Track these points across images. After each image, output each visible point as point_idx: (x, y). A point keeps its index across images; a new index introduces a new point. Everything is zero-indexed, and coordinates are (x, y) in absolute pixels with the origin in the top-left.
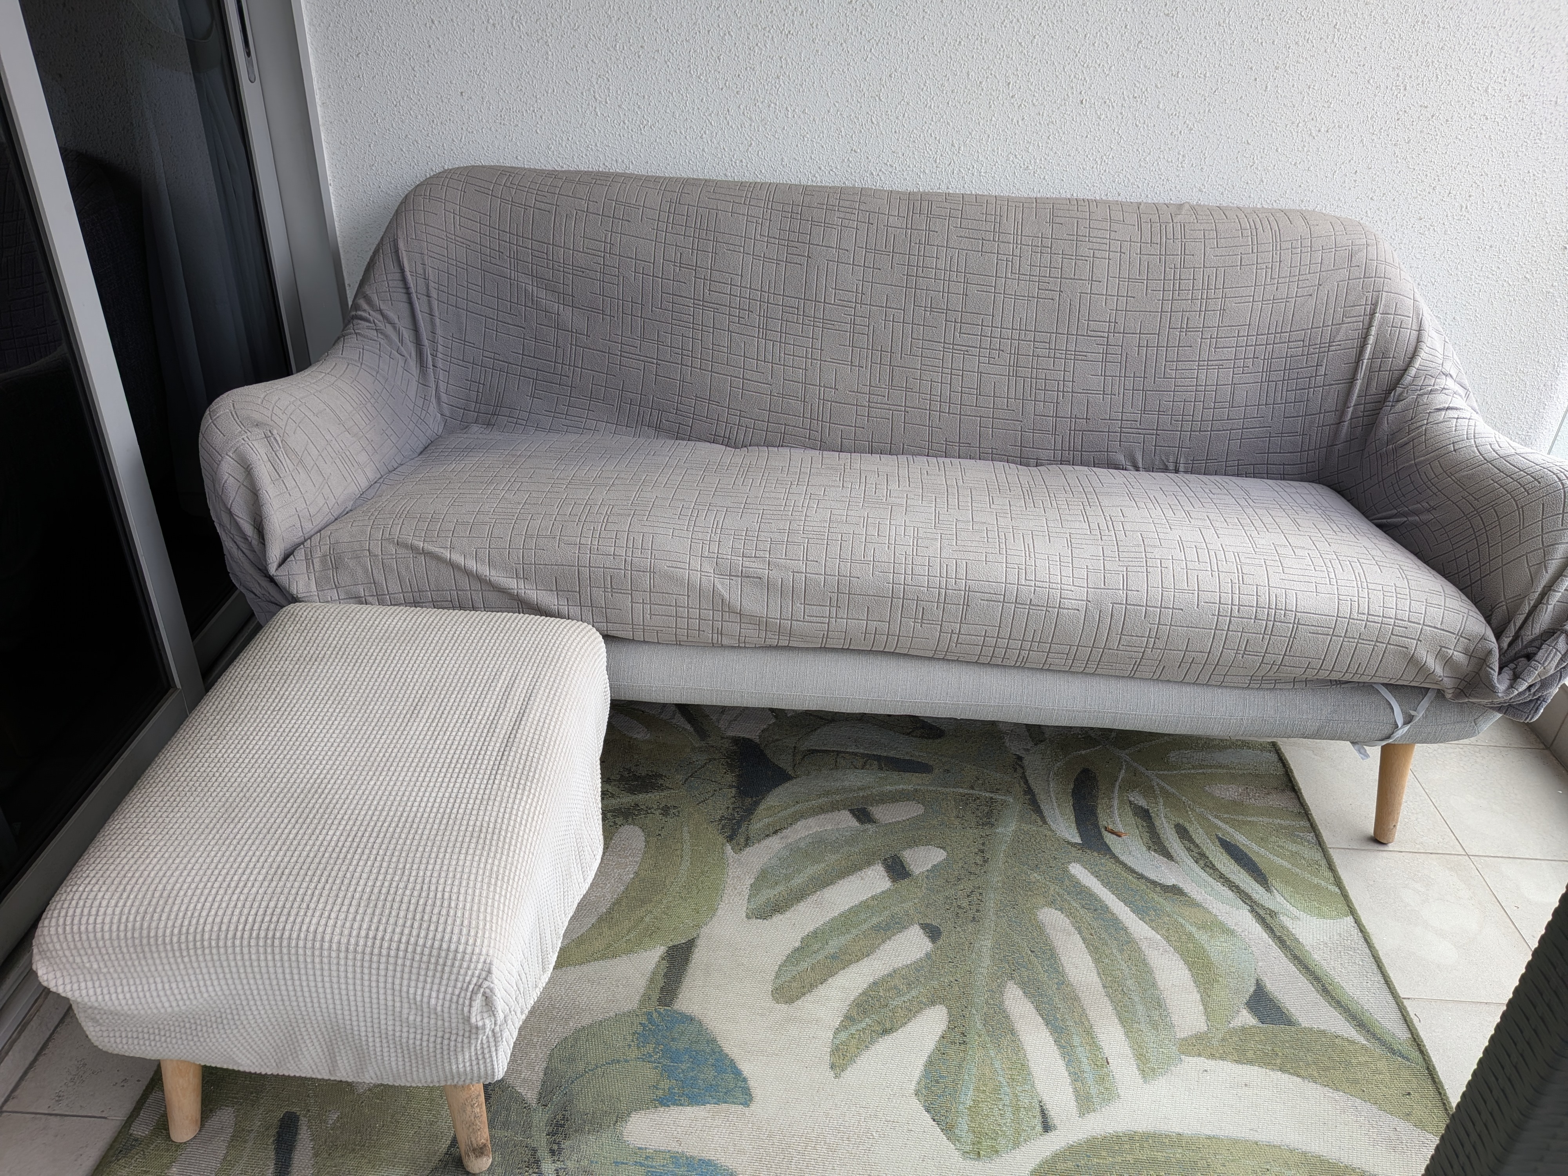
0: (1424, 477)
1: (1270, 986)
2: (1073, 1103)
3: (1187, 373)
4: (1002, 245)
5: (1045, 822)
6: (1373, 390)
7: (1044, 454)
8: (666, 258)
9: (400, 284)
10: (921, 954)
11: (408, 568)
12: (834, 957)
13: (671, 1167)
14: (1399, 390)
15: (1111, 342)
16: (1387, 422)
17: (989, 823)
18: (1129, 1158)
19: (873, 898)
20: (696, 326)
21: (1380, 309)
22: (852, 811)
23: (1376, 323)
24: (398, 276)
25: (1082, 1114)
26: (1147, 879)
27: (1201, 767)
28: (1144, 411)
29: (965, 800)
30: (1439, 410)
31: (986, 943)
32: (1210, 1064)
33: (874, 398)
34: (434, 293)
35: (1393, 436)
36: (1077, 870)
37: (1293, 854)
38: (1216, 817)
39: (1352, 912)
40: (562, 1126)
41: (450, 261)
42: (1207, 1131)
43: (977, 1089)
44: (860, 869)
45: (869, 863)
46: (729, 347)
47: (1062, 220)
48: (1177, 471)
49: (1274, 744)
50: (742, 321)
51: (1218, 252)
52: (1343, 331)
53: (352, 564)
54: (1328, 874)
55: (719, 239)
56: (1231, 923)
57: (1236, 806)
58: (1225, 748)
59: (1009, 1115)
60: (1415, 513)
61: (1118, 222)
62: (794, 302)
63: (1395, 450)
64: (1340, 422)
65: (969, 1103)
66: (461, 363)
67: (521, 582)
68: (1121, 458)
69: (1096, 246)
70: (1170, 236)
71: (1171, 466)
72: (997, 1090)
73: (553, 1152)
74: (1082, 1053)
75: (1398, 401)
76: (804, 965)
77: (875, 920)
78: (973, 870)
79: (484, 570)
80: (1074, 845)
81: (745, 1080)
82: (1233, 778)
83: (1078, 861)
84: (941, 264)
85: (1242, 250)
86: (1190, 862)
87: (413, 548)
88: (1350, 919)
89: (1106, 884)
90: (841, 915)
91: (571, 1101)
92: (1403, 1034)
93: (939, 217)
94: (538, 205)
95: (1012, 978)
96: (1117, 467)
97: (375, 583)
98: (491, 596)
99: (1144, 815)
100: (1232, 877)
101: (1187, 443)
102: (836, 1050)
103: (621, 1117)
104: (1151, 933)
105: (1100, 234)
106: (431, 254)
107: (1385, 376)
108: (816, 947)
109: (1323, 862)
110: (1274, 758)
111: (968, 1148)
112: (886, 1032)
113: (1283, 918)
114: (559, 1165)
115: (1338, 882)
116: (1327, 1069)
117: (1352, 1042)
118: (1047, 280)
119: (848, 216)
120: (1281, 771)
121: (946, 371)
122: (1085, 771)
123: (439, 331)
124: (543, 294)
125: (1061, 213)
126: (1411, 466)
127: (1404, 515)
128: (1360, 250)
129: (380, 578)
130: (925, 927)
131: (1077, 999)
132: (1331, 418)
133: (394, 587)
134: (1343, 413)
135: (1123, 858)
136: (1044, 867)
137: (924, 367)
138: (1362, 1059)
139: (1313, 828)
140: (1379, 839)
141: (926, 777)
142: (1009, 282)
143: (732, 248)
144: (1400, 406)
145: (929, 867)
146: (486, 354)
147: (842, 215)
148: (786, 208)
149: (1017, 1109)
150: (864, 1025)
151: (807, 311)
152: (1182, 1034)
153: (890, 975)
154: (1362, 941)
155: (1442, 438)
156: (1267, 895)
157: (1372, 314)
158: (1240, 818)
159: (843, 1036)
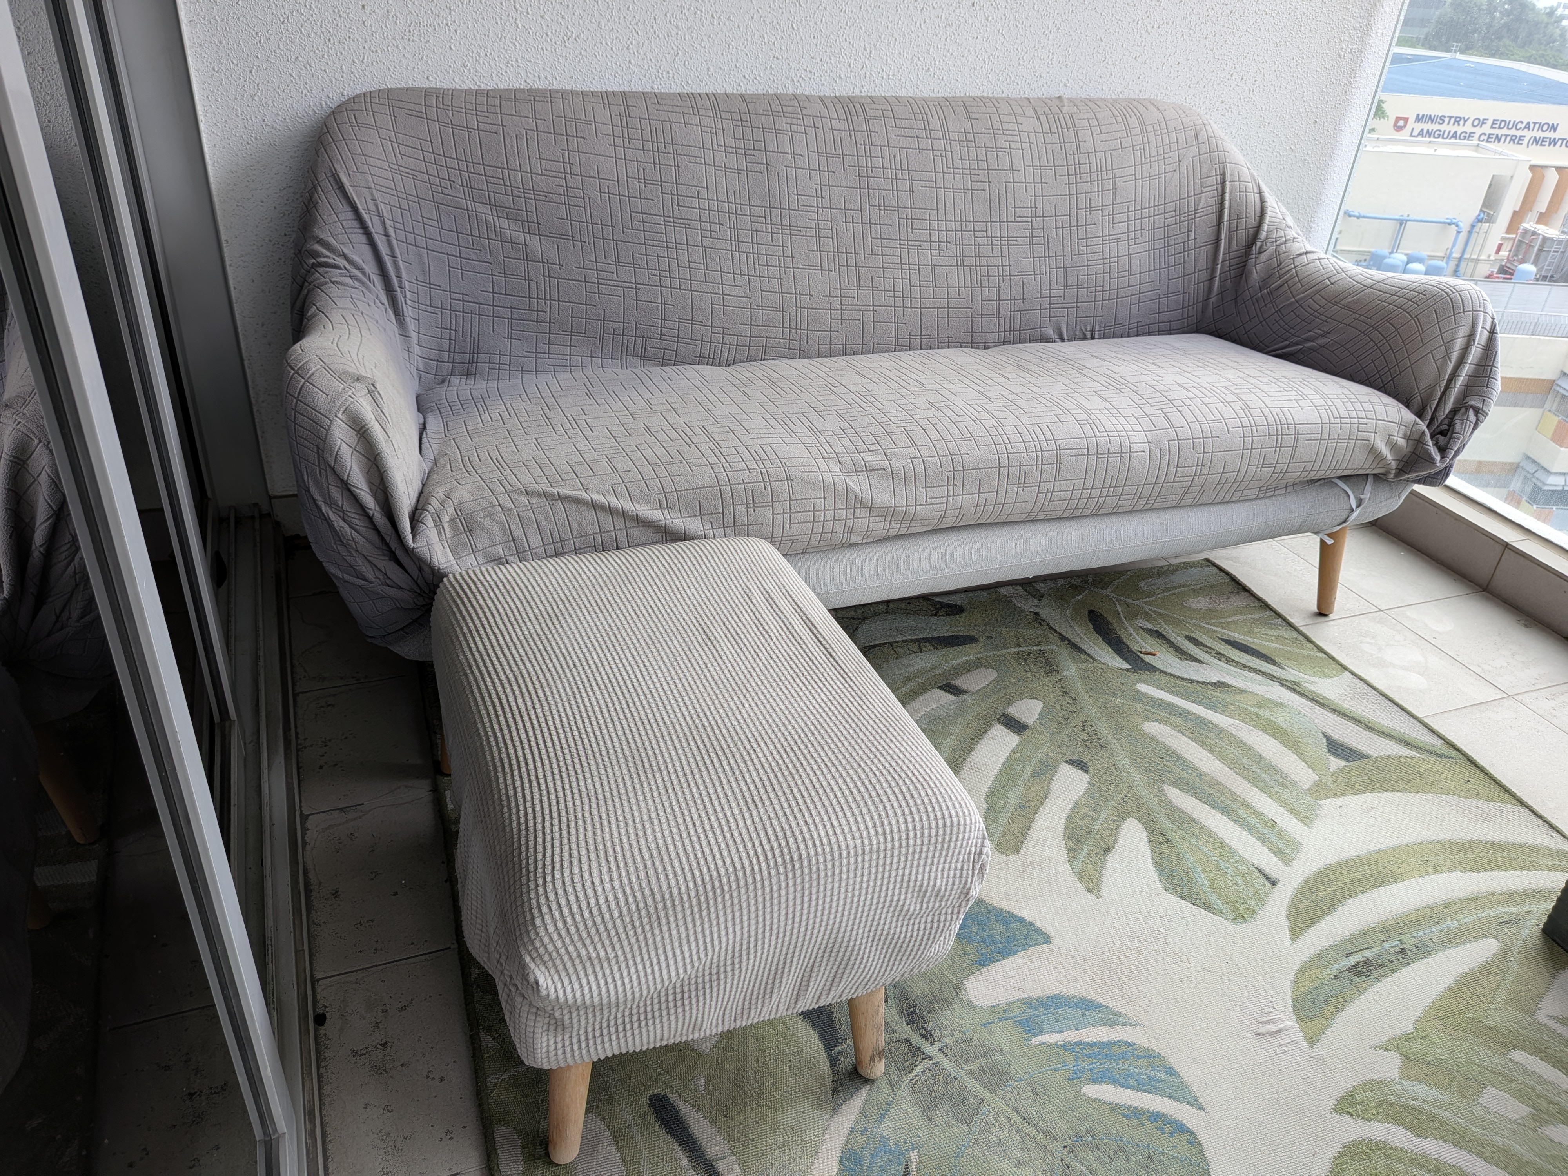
0: (1309, 310)
1: (1335, 736)
2: (1276, 859)
3: (1095, 249)
4: (934, 142)
5: (1094, 659)
6: (1234, 247)
7: (992, 337)
8: (630, 175)
9: (356, 224)
10: (1085, 785)
11: (547, 517)
12: (1020, 807)
13: (1030, 1012)
14: (1259, 244)
15: (1035, 225)
16: (1257, 272)
17: (1054, 670)
18: (1340, 884)
19: (1013, 751)
20: (670, 245)
21: (1228, 178)
22: (940, 688)
23: (1227, 190)
24: (350, 215)
25: (1288, 865)
26: (1197, 682)
27: (1169, 589)
28: (1066, 286)
29: (1022, 657)
30: (1300, 255)
31: (1125, 762)
32: (1339, 801)
33: (846, 301)
34: (391, 232)
35: (1265, 282)
36: (1143, 688)
37: (1278, 637)
38: (1208, 624)
39: (1346, 668)
40: (915, 1013)
41: (400, 195)
42: (1373, 848)
43: (1204, 871)
44: (986, 732)
45: (989, 726)
46: (706, 263)
47: (978, 116)
48: (1093, 338)
49: (1208, 560)
50: (714, 235)
51: (1103, 137)
52: (1203, 201)
53: (486, 522)
54: (1310, 645)
55: (679, 152)
56: (1275, 698)
57: (1211, 614)
58: (1174, 571)
59: (1240, 882)
60: (1308, 340)
61: (1020, 115)
62: (760, 211)
63: (1271, 293)
64: (1212, 279)
65: (1208, 883)
66: (429, 309)
67: (666, 512)
68: (1050, 332)
69: (1010, 138)
70: (1064, 125)
71: (1089, 335)
72: (1218, 867)
73: (924, 1036)
74: (1252, 820)
75: (1260, 253)
76: (1003, 820)
77: (1029, 769)
78: (1070, 709)
79: (628, 506)
80: (1127, 670)
81: (1031, 924)
82: (1196, 592)
83: (1140, 681)
84: (887, 164)
85: (1119, 135)
86: (1216, 661)
87: (545, 495)
88: (1346, 673)
89: (1172, 693)
90: (1000, 772)
91: (904, 990)
92: (1438, 743)
93: (875, 118)
94: (482, 126)
95: (1164, 782)
96: (1048, 340)
97: (513, 540)
98: (637, 533)
99: (1158, 635)
100: (1252, 665)
101: (1100, 313)
102: (1081, 877)
103: (958, 988)
104: (1231, 721)
105: (1010, 126)
106: (379, 188)
107: (1242, 233)
108: (1001, 803)
109: (1301, 638)
110: (1215, 570)
111: (1233, 916)
112: (1107, 851)
113: (1306, 685)
114: (938, 1045)
115: (1321, 650)
116: (1410, 781)
117: (1411, 758)
118: (976, 172)
119: (795, 121)
120: (1227, 579)
121: (904, 266)
122: (1091, 612)
123: (404, 275)
124: (505, 223)
125: (974, 109)
126: (1292, 303)
127: (1297, 344)
128: (1201, 130)
129: (518, 533)
130: (1071, 762)
131: (1218, 783)
132: (1204, 276)
133: (535, 541)
134: (1213, 270)
135: (1169, 671)
136: (1120, 693)
137: (886, 265)
138: (1426, 767)
139: (1278, 615)
140: (1322, 613)
141: (979, 646)
142: (946, 176)
143: (693, 159)
144: (1264, 257)
145: (1037, 716)
146: (454, 296)
147: (789, 121)
148: (735, 116)
149: (1243, 876)
150: (1086, 851)
151: (774, 219)
152: (1306, 787)
153: (1074, 807)
154: (1366, 687)
155: (1314, 276)
156: (1283, 672)
157: (1223, 183)
158: (1223, 620)
159: (1078, 865)
